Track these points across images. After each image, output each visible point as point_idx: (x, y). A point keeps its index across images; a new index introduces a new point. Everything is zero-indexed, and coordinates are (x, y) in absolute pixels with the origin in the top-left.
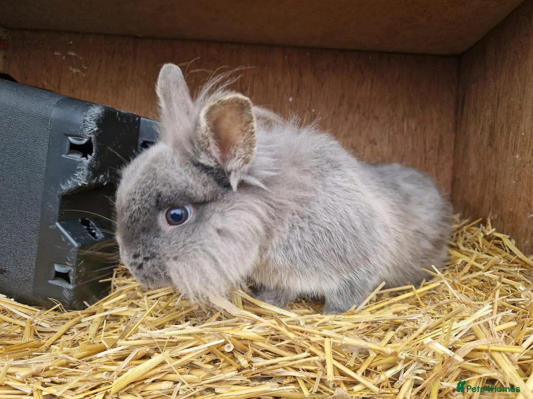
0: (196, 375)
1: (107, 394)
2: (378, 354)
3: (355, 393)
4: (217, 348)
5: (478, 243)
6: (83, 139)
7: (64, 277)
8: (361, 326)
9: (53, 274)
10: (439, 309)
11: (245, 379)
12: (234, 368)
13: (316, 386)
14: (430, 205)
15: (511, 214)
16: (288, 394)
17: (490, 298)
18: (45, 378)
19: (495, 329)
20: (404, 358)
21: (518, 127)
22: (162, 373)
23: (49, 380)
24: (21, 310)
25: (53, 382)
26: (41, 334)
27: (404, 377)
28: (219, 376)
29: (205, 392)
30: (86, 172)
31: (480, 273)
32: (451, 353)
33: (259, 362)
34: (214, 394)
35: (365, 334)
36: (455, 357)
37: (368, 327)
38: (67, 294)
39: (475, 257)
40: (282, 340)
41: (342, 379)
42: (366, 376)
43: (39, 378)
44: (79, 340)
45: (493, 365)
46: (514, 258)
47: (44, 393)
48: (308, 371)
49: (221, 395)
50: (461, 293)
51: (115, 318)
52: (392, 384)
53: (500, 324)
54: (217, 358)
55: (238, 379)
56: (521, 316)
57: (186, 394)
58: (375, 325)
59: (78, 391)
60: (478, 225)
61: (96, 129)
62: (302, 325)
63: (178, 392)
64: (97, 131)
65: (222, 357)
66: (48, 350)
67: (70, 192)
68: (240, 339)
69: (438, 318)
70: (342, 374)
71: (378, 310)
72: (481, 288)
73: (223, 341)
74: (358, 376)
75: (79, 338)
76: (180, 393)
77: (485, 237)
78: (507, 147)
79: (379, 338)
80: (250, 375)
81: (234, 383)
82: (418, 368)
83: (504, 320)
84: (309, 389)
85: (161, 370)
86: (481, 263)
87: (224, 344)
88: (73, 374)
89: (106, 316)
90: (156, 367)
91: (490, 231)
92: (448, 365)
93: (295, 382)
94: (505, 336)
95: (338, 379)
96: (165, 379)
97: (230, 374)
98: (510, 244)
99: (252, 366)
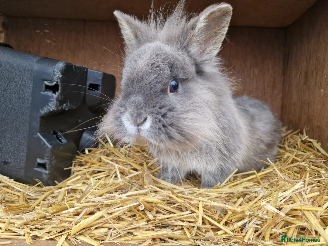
0: (122, 224)
1: (69, 235)
2: (233, 212)
3: (219, 235)
4: (135, 208)
5: (297, 145)
6: (53, 83)
7: (43, 166)
8: (223, 196)
9: (37, 165)
10: (272, 185)
11: (151, 227)
12: (145, 220)
13: (195, 231)
14: (266, 121)
15: (318, 127)
16: (178, 236)
17: (303, 178)
18: (32, 225)
19: (306, 197)
20: (249, 214)
21: (323, 72)
22: (101, 223)
23: (34, 227)
24: (18, 186)
25: (36, 228)
26: (30, 200)
27: (249, 226)
28: (136, 224)
29: (127, 235)
30: (55, 102)
31: (298, 163)
32: (277, 211)
33: (160, 216)
34: (133, 236)
35: (225, 200)
36: (280, 214)
37: (227, 197)
38: (45, 176)
39: (295, 153)
40: (174, 204)
41: (211, 227)
42: (226, 225)
43: (28, 226)
44: (52, 204)
45: (304, 218)
46: (320, 154)
47: (31, 235)
48: (190, 222)
49: (137, 236)
50: (285, 175)
51: (73, 191)
52: (241, 230)
53: (309, 194)
54: (135, 214)
55: (147, 227)
56: (322, 189)
57: (116, 235)
58: (232, 195)
59: (51, 234)
60: (297, 134)
61: (61, 76)
62: (186, 194)
63: (111, 234)
64: (61, 77)
65: (137, 213)
66: (34, 209)
67: (46, 115)
68: (148, 203)
69: (270, 190)
70: (211, 224)
71: (234, 186)
72: (298, 173)
73: (137, 203)
74: (220, 226)
75: (53, 202)
76: (112, 235)
77: (302, 141)
78: (316, 85)
79: (234, 203)
80: (154, 224)
81: (145, 229)
82: (258, 220)
83: (311, 191)
84: (190, 233)
85: (101, 221)
86: (299, 157)
87: (139, 205)
88: (48, 223)
89: (68, 189)
90: (98, 219)
91: (305, 137)
92: (276, 219)
93: (182, 229)
94: (312, 201)
95: (208, 227)
96: (103, 226)
97: (143, 223)
98: (318, 146)
99: (156, 219)
